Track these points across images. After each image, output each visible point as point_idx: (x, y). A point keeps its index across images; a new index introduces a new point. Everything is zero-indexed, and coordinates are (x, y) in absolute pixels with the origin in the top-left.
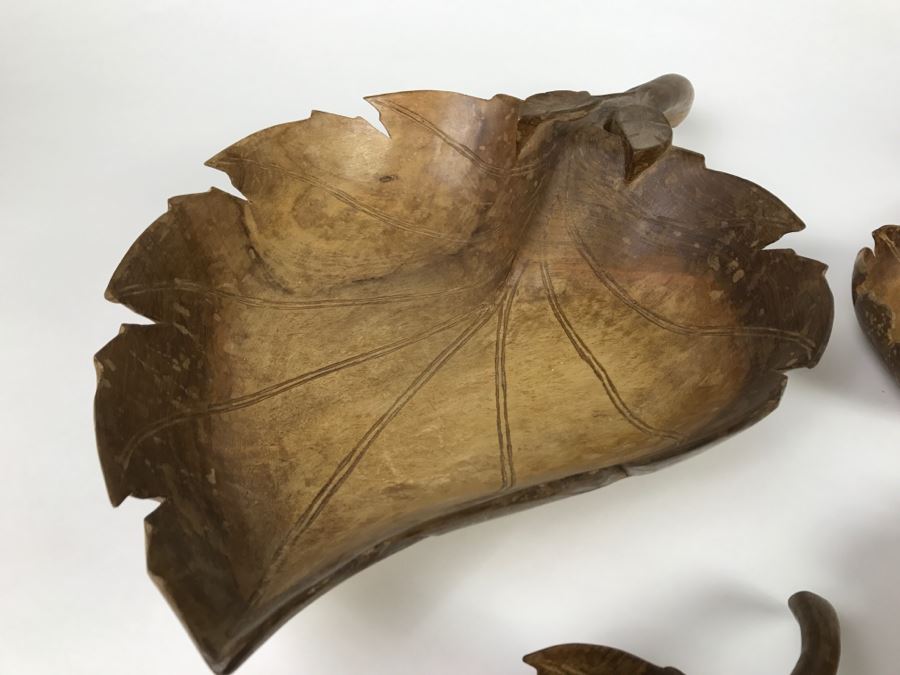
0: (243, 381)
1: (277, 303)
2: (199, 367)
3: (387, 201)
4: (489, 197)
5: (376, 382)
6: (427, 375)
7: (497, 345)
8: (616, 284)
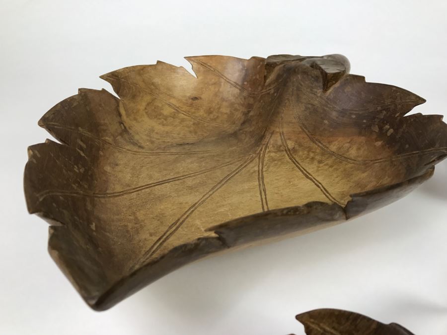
0: (114, 185)
1: (135, 152)
2: (89, 174)
3: (195, 109)
4: (250, 107)
5: (191, 188)
6: (220, 185)
7: (259, 172)
8: (322, 144)
